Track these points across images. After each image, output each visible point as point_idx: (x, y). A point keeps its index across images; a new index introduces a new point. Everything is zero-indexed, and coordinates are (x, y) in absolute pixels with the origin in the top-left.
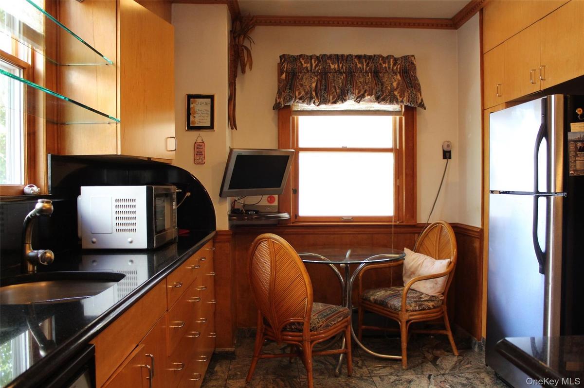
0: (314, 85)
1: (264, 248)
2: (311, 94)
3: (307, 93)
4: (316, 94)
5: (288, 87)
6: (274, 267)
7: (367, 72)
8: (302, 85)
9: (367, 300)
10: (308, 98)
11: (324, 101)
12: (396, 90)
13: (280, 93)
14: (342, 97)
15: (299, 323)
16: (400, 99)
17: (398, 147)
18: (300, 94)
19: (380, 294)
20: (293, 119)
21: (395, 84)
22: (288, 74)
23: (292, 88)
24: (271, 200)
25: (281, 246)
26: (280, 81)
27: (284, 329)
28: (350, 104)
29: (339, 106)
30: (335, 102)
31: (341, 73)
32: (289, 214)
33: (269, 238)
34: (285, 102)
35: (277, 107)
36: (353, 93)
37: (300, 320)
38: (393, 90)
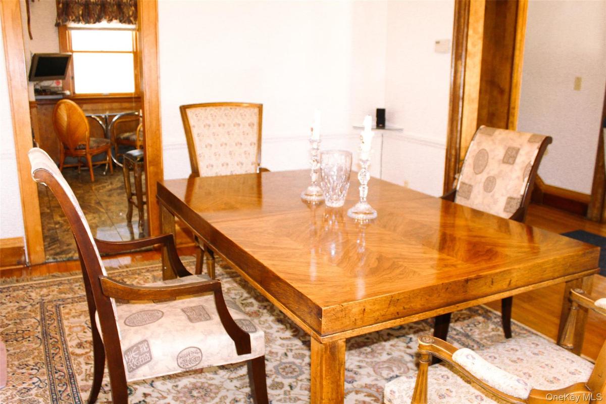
0: (81, 12)
1: (63, 107)
2: (79, 18)
3: (76, 18)
4: (83, 18)
5: (64, 13)
6: (69, 117)
7: (113, 5)
8: (73, 12)
9: (120, 138)
10: (78, 20)
11: (88, 22)
12: (131, 16)
13: (59, 16)
14: (98, 20)
15: (83, 145)
16: (134, 22)
17: (135, 50)
18: (72, 18)
19: (127, 135)
20: (68, 32)
21: (131, 13)
22: (63, 4)
23: (67, 15)
24: (58, 83)
25: (72, 106)
26: (58, 8)
27: (76, 149)
28: (104, 23)
29: (97, 25)
30: (95, 23)
31: (97, 5)
32: (70, 91)
33: (66, 102)
34: (63, 22)
35: (57, 25)
36: (105, 18)
37: (84, 143)
38: (129, 17)
